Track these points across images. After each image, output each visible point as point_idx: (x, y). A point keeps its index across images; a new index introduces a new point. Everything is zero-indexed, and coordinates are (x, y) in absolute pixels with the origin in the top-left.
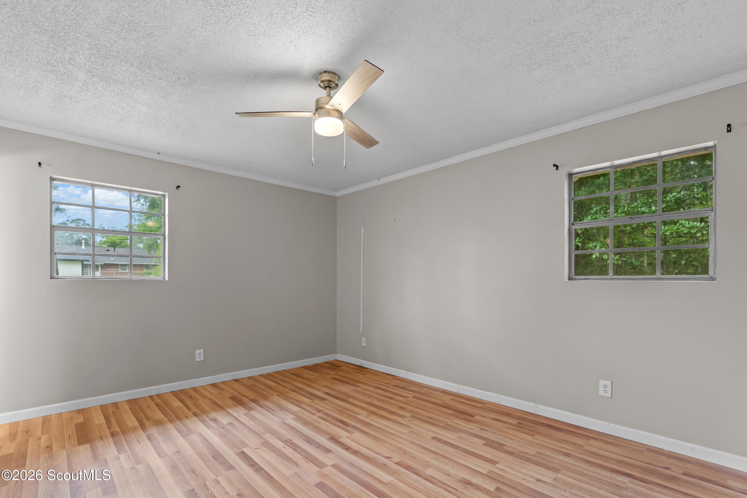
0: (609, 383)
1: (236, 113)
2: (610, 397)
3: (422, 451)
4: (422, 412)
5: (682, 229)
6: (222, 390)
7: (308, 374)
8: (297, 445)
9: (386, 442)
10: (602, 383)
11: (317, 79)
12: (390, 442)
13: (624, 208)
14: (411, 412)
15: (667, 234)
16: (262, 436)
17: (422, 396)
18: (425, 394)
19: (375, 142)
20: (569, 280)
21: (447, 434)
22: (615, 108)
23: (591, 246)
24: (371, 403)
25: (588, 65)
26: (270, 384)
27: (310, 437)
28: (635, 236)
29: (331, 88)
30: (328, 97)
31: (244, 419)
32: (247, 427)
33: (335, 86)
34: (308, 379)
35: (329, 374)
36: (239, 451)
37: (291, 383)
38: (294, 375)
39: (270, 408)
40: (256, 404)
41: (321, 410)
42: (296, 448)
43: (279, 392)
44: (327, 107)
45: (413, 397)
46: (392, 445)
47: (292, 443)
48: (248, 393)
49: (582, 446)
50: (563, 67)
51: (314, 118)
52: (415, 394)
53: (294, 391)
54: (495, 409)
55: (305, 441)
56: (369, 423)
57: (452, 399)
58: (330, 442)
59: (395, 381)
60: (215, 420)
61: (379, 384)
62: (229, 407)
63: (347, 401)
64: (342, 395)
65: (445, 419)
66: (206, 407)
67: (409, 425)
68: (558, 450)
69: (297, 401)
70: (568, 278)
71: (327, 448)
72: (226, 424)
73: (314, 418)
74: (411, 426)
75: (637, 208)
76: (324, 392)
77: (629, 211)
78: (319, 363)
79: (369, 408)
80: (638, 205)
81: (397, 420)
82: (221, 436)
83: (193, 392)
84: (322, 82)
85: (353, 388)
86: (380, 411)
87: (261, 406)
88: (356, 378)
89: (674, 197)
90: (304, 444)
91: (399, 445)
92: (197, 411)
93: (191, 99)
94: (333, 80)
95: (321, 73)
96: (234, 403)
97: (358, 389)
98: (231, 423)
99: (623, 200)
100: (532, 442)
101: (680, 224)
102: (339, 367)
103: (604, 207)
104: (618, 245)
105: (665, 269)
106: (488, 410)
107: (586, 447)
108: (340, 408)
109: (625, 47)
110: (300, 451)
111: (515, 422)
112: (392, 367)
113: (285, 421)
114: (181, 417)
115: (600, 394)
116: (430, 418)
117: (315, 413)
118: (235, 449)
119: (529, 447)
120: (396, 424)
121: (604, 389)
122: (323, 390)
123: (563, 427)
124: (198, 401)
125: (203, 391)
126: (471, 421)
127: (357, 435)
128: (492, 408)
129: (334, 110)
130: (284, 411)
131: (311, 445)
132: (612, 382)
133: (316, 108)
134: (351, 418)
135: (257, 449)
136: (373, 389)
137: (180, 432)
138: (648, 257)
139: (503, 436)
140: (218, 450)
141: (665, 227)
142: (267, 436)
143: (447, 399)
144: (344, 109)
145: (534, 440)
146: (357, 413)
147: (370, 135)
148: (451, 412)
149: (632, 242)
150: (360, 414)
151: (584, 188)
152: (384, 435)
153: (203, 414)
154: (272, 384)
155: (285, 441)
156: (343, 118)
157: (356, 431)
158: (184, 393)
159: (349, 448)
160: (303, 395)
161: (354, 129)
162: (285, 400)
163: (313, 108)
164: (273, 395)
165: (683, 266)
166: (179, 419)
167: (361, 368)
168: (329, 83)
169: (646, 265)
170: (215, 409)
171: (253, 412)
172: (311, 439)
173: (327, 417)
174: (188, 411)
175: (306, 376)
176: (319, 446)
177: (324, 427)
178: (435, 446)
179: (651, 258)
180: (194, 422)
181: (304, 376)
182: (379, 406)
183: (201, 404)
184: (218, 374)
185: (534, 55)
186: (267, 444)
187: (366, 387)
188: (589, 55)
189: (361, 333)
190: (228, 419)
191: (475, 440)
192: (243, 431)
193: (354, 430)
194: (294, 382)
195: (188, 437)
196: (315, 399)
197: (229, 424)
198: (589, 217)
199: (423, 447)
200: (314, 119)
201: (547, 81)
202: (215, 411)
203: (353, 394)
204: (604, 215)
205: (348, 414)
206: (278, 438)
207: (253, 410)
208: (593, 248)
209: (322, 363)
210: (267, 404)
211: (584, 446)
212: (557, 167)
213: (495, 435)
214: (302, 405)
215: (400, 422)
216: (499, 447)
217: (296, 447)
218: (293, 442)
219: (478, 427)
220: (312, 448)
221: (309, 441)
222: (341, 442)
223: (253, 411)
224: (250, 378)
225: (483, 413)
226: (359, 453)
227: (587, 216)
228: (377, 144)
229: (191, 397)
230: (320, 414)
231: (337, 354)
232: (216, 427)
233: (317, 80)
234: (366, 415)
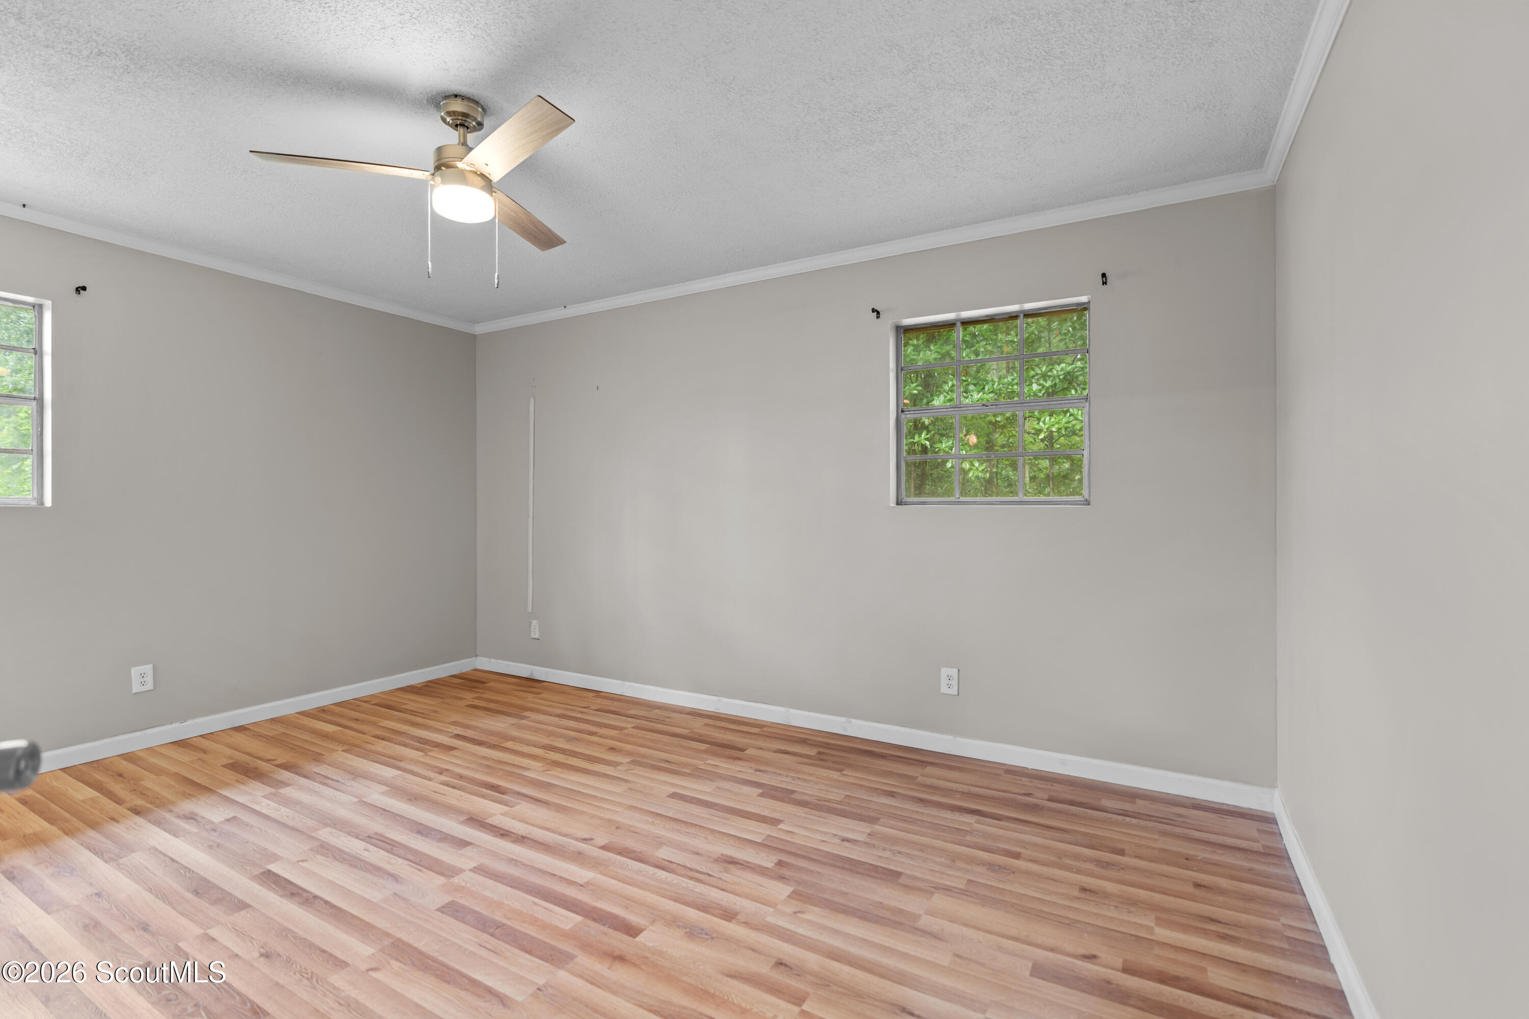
0: (954, 672)
1: (251, 151)
2: (957, 694)
3: (650, 820)
4: (651, 752)
5: (1074, 422)
6: (204, 751)
7: (414, 703)
8: (395, 841)
9: (582, 813)
10: (945, 672)
11: (437, 106)
12: (590, 811)
13: (993, 385)
14: (630, 754)
15: (1054, 429)
16: (313, 834)
17: (651, 724)
18: (657, 721)
19: (559, 240)
20: (897, 504)
21: (695, 786)
22: (960, 226)
23: (944, 446)
24: (550, 745)
25: (917, 156)
26: (326, 729)
27: (423, 823)
28: (1011, 431)
29: (468, 128)
30: (461, 147)
31: (267, 806)
32: (275, 821)
33: (476, 126)
34: (413, 713)
35: (461, 699)
36: (257, 871)
37: (374, 724)
38: (381, 707)
39: (328, 778)
40: (292, 772)
41: (447, 770)
42: (394, 849)
43: (348, 744)
44: (460, 165)
45: (635, 727)
46: (593, 816)
47: (384, 839)
48: (272, 752)
49: (913, 778)
50: (879, 154)
51: (432, 183)
52: (638, 721)
53: (383, 739)
54: (781, 734)
55: (413, 832)
56: (549, 783)
57: (706, 725)
58: (468, 827)
59: (599, 701)
60: (191, 817)
61: (567, 709)
62: (227, 785)
63: (502, 747)
64: (490, 737)
65: (693, 760)
66: (166, 793)
67: (626, 778)
68: (878, 789)
69: (389, 757)
70: (895, 501)
71: (461, 840)
72: (221, 823)
73: (433, 786)
74: (630, 779)
75: (1013, 386)
76: (451, 735)
77: (1000, 390)
78: (437, 679)
79: (547, 755)
80: (1013, 380)
81: (602, 772)
82: (210, 847)
83: (125, 763)
84: (449, 113)
85: (513, 721)
86: (570, 758)
87: (305, 777)
88: (519, 702)
89: (1062, 369)
90: (410, 838)
91: (607, 816)
92: (139, 802)
93: (128, 100)
94: (471, 113)
95: (447, 97)
96: (239, 775)
97: (524, 722)
98: (234, 818)
99: (994, 369)
100: (839, 781)
101: (1071, 415)
102: (483, 683)
103: (965, 381)
104: (987, 445)
105: (1051, 487)
106: (768, 737)
107: (921, 779)
108: (485, 762)
109: (965, 139)
110: (402, 852)
111: (812, 752)
112: (593, 675)
113: (365, 800)
114: (99, 820)
115: (942, 691)
116: (666, 761)
117: (432, 777)
118: (248, 868)
119: (834, 791)
120: (601, 778)
121: (948, 682)
122: (449, 730)
123: (889, 752)
124: (141, 782)
125: (153, 760)
126: (739, 759)
127: (524, 808)
128: (777, 733)
129: (475, 173)
130: (362, 780)
131: (427, 837)
132: (959, 671)
133: (436, 164)
134: (511, 778)
135: (301, 861)
136: (556, 719)
137: (98, 852)
138: (1031, 468)
139: (792, 777)
140: (206, 876)
141: (1050, 419)
142: (325, 834)
143: (698, 726)
144: (496, 175)
145: (843, 779)
146: (522, 767)
147: (547, 227)
148: (704, 746)
149: (1007, 441)
150: (529, 769)
151: (934, 346)
152: (578, 801)
153: (157, 807)
154: (330, 728)
155: (368, 838)
156: (494, 190)
157: (521, 800)
158: (101, 768)
159: (507, 833)
160: (405, 745)
161: (515, 213)
162: (363, 757)
163: (431, 167)
164: (335, 750)
165: (1076, 482)
166: (93, 825)
167: (531, 683)
168: (464, 119)
169: (1028, 480)
170: (189, 795)
171: (285, 791)
172: (426, 826)
173: (461, 782)
174: (117, 805)
175: (411, 706)
176: (445, 838)
177: (454, 802)
178: (674, 808)
179: (1035, 469)
180: (134, 826)
181: (405, 707)
182: (569, 750)
183: (150, 787)
184: (193, 717)
185: (833, 127)
186: (325, 849)
187: (542, 717)
188: (916, 142)
189: (530, 611)
190: (224, 811)
191: (746, 789)
192: (265, 831)
193: (518, 799)
194: (383, 720)
195: (122, 861)
196: (431, 751)
197: (228, 820)
198: (942, 398)
199: (653, 813)
200: (431, 185)
201: (857, 171)
202: (189, 798)
203: (515, 733)
204: (964, 394)
205: (503, 770)
206: (349, 834)
207: (287, 785)
208: (947, 450)
209: (445, 677)
210: (322, 769)
211: (917, 777)
212: (878, 313)
213: (780, 778)
214: (402, 764)
215: (609, 775)
216: (784, 795)
217: (393, 846)
218: (388, 838)
219: (751, 768)
220: (429, 843)
221: (422, 830)
222: (491, 825)
223: (288, 788)
224: (273, 720)
225: (760, 743)
226: (529, 838)
227: (938, 396)
228: (562, 244)
229: (121, 775)
230: (443, 778)
231: (479, 658)
232: (196, 831)
233: (437, 108)
234: (541, 770)
